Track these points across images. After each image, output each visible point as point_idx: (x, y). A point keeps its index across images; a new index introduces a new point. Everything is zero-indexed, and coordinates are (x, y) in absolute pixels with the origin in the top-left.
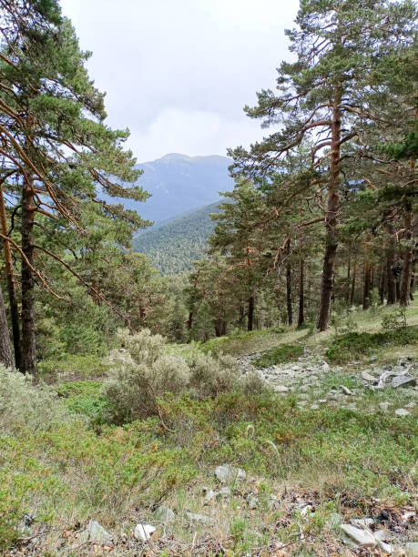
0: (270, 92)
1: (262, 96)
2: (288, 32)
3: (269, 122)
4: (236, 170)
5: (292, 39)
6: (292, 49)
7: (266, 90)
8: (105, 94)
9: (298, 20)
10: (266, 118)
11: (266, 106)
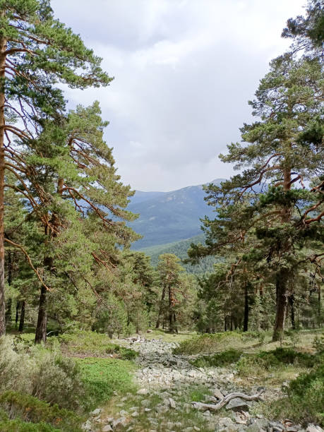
0: (238, 144)
1: (232, 148)
2: (250, 103)
3: (239, 165)
4: (212, 200)
5: (254, 107)
6: (254, 114)
7: (235, 143)
8: (112, 149)
9: (258, 94)
10: (236, 163)
11: (235, 155)
